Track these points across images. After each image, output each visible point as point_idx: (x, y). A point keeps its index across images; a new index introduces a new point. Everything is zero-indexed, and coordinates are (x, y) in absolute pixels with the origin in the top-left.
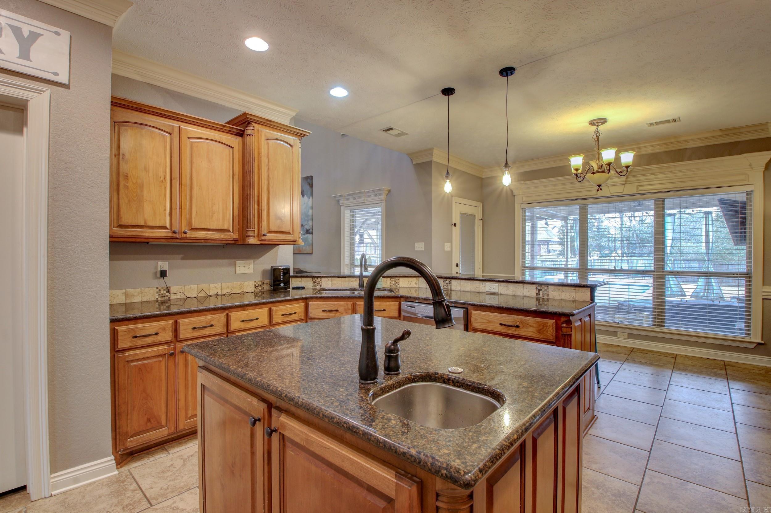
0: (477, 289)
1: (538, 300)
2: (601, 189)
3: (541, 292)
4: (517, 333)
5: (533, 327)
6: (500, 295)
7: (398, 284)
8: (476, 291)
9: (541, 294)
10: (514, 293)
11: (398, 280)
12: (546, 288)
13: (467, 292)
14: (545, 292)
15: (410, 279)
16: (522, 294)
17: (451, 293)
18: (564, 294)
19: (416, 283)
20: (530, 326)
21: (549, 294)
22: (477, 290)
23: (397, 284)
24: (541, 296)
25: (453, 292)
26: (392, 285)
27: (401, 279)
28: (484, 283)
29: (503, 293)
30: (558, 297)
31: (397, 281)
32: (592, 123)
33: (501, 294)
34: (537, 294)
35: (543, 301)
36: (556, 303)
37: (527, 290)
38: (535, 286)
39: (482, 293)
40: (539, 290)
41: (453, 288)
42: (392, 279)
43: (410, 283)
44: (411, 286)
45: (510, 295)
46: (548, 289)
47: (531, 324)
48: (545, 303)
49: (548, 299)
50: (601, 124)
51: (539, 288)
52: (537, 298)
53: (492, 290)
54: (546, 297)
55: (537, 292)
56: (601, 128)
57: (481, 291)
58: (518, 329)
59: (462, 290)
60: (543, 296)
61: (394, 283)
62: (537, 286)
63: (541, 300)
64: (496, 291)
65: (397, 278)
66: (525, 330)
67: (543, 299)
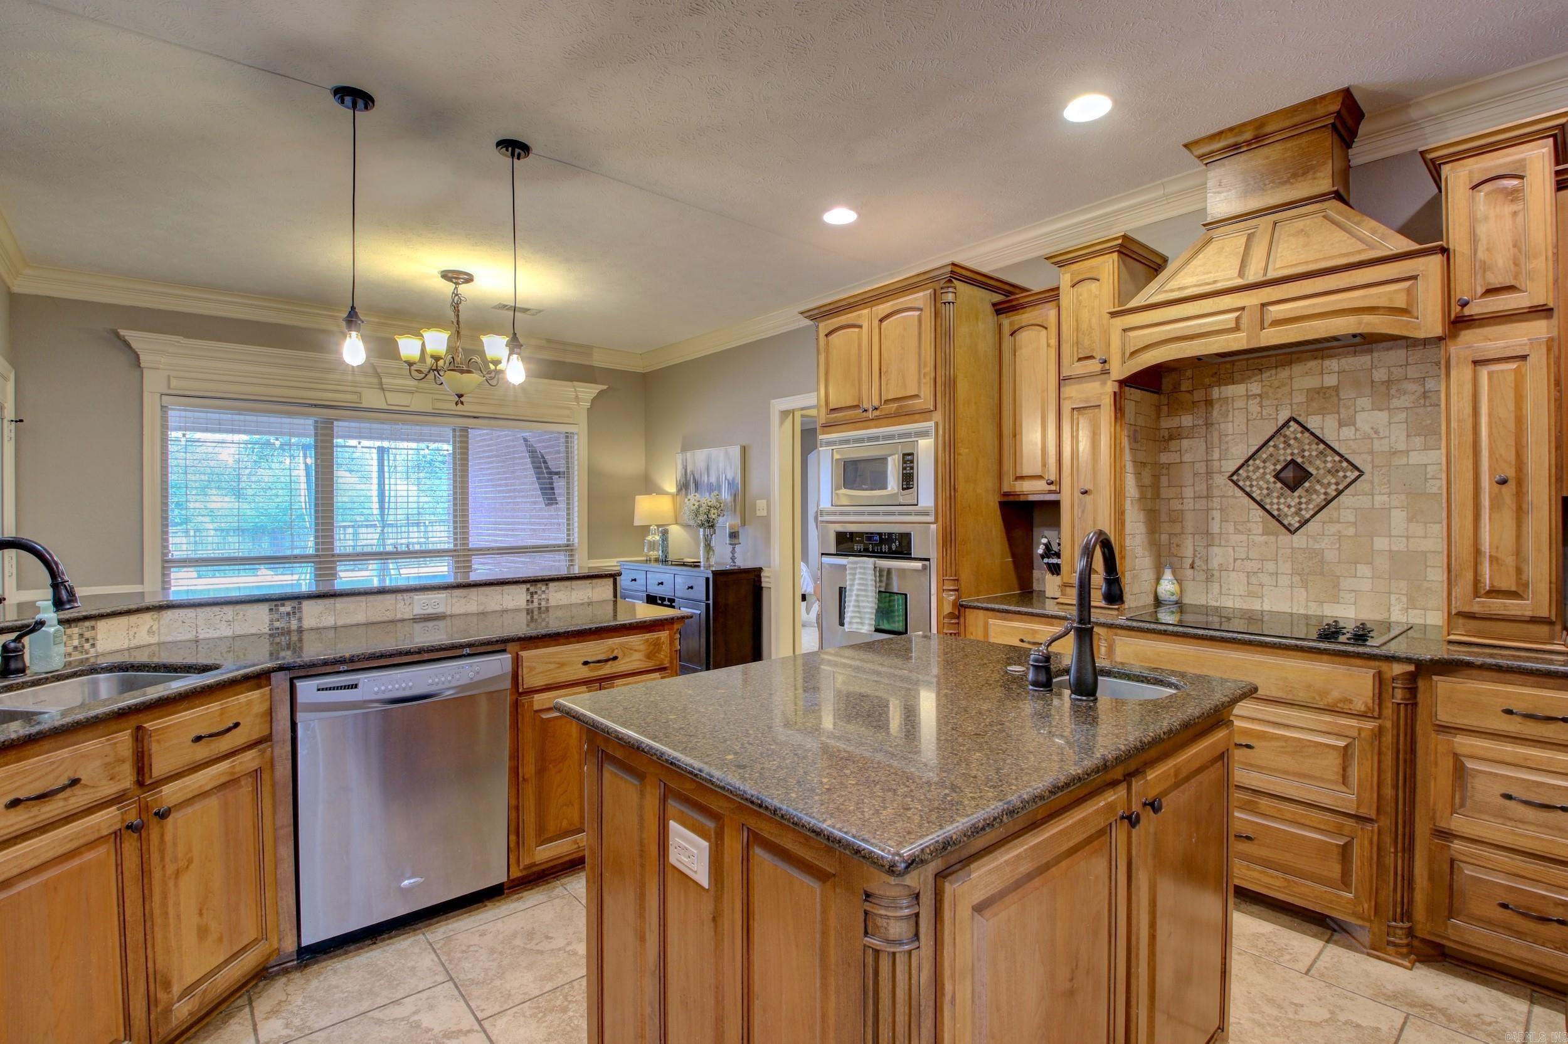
0: (388, 613)
1: (529, 612)
2: (462, 403)
3: (535, 596)
4: (614, 670)
5: (639, 651)
6: (448, 618)
7: (93, 645)
8: (385, 619)
9: (536, 601)
10: (481, 608)
11: (93, 628)
12: (544, 588)
13: (358, 625)
14: (543, 596)
15: (133, 619)
16: (499, 608)
17: (300, 640)
18: (574, 594)
19: (150, 632)
20: (636, 651)
21: (550, 598)
22: (389, 616)
23: (87, 646)
24: (536, 604)
25: (305, 636)
26: (70, 649)
27: (102, 625)
28: (406, 596)
29: (458, 612)
30: (564, 602)
31: (87, 635)
32: (448, 275)
33: (451, 616)
34: (528, 601)
35: (540, 613)
36: (559, 613)
37: (510, 597)
38: (524, 587)
39: (403, 620)
40: (532, 594)
41: (307, 623)
42: (69, 631)
43: (131, 633)
44: (135, 643)
45: (473, 614)
46: (548, 588)
47: (637, 648)
48: (543, 616)
49: (547, 609)
50: (463, 283)
51: (532, 589)
52: (528, 610)
53: (430, 611)
54: (543, 603)
55: (529, 598)
56: (463, 289)
57: (399, 616)
58: (616, 663)
59: (340, 623)
60: (540, 604)
61: (76, 643)
62: (528, 586)
63: (536, 613)
64: (440, 609)
65: (87, 624)
66: (628, 660)
67: (540, 608)
